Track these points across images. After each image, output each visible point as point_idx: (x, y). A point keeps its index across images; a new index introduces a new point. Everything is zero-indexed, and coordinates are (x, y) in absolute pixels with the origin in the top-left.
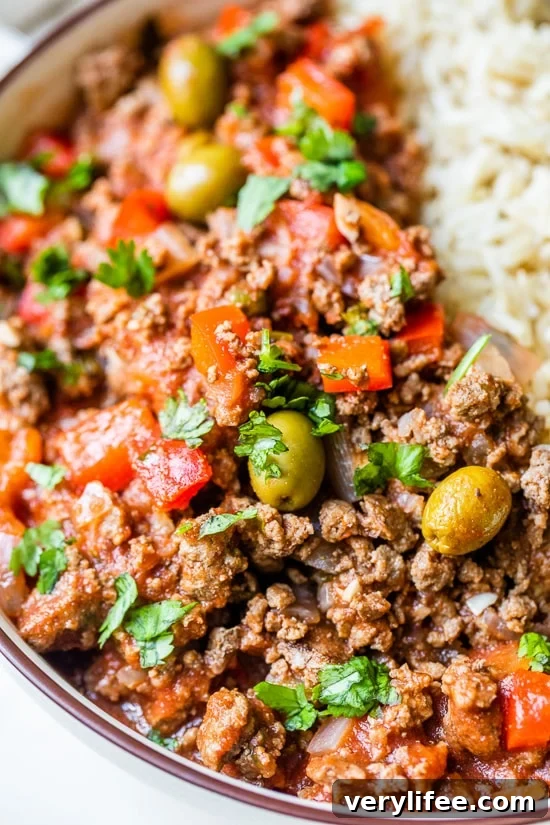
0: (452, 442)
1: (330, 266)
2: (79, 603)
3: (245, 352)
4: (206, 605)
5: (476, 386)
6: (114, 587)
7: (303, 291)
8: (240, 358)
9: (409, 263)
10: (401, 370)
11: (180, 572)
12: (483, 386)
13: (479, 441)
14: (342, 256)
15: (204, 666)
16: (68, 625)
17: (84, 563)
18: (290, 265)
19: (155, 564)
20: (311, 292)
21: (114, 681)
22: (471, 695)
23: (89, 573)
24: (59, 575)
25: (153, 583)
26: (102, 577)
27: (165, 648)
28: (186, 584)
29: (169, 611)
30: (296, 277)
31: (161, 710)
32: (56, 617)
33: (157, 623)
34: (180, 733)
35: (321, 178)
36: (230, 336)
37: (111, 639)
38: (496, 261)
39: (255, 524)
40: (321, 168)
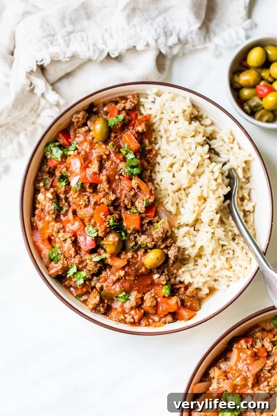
0: (153, 243)
1: (129, 195)
2: (63, 268)
3: (106, 220)
4: (92, 272)
5: (160, 233)
6: (71, 265)
7: (122, 200)
8: (105, 221)
9: (148, 196)
10: (143, 223)
11: (87, 264)
12: (161, 233)
13: (159, 243)
14: (132, 193)
15: (91, 284)
16: (60, 273)
17: (65, 259)
18: (120, 193)
19: (81, 262)
20: (124, 200)
21: (69, 283)
22: (150, 304)
23: (66, 262)
24: (58, 261)
25: (81, 266)
26: (69, 263)
27: (81, 281)
28: (88, 268)
29: (84, 274)
30: (121, 196)
31: (79, 292)
32: (57, 271)
33: (80, 276)
34: (83, 297)
35: (129, 172)
36: (103, 217)
37: (70, 277)
38: (171, 189)
39: (106, 258)
40: (129, 169)
